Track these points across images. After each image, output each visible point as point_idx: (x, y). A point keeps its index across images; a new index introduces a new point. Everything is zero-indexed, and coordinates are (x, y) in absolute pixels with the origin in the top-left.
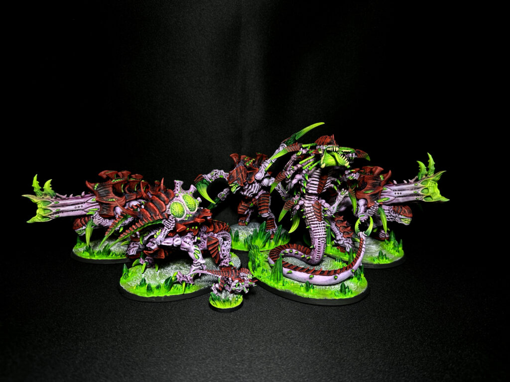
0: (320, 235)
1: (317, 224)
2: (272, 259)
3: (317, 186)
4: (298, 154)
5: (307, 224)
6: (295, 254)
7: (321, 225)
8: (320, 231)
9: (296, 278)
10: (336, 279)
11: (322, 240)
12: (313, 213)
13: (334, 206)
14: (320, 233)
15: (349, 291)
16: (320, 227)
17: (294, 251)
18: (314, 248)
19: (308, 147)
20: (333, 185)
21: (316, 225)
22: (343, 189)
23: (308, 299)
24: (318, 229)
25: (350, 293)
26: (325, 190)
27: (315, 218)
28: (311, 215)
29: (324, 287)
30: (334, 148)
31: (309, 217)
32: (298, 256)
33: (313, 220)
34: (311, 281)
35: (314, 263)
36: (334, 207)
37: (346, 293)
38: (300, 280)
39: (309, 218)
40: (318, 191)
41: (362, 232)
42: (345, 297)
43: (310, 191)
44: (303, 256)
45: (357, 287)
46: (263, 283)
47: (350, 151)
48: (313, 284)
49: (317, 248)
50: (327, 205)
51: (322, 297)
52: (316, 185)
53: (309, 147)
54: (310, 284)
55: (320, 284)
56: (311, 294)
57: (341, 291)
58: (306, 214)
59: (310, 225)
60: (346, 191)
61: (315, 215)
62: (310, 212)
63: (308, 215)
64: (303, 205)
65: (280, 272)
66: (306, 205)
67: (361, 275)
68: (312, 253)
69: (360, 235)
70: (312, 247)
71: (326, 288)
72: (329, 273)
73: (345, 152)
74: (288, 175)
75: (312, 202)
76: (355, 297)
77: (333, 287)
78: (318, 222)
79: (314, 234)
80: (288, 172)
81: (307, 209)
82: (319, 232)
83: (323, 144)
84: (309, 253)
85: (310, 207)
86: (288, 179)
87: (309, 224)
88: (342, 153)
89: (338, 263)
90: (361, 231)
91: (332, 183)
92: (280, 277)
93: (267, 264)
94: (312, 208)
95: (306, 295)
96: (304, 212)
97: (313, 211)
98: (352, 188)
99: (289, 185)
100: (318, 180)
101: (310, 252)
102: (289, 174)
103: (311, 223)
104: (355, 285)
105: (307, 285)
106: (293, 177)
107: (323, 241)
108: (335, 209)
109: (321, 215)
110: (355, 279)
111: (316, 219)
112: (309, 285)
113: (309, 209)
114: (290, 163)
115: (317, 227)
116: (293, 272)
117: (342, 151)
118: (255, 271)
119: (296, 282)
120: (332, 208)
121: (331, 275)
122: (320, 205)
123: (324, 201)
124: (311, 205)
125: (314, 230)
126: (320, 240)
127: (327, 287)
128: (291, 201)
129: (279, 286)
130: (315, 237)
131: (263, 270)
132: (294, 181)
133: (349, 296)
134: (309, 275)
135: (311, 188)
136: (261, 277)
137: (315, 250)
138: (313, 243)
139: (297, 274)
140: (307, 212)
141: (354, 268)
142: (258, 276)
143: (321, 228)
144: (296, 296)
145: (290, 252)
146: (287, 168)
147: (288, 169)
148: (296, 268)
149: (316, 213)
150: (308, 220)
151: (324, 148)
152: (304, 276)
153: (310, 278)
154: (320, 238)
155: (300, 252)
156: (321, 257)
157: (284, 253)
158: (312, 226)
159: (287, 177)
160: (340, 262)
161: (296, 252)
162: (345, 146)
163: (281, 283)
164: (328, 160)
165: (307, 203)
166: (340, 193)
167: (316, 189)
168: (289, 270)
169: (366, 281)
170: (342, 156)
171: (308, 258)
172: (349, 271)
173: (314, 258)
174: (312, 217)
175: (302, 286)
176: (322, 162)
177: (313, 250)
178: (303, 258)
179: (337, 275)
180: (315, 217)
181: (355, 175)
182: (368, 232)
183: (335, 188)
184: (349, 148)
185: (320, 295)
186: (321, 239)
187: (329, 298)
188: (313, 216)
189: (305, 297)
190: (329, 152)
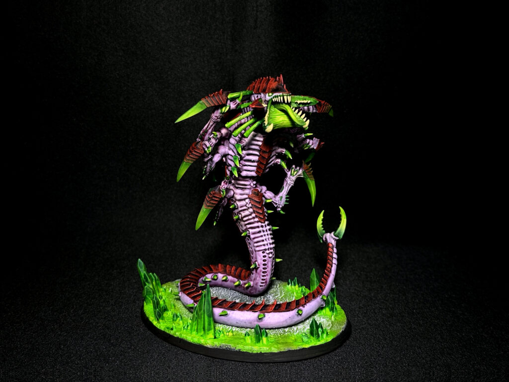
0: (264, 245)
1: (258, 227)
2: (188, 295)
3: (256, 164)
4: (224, 109)
5: (240, 228)
6: (223, 281)
7: (264, 229)
8: (264, 238)
9: (234, 323)
10: (301, 315)
11: (269, 254)
12: (251, 210)
13: (281, 194)
14: (265, 242)
15: (323, 332)
16: (264, 231)
17: (220, 276)
18: (256, 268)
19: (238, 97)
20: (279, 160)
21: (257, 230)
22: (294, 166)
23: (261, 354)
24: (262, 236)
25: (325, 335)
26: (268, 170)
27: (254, 218)
28: (247, 213)
29: (281, 331)
30: (285, 97)
31: (245, 216)
32: (228, 283)
33: (252, 221)
34: (262, 324)
35: (257, 293)
36: (282, 197)
37: (318, 336)
38: (243, 324)
39: (245, 219)
40: (257, 172)
41: (330, 233)
42: (318, 343)
43: (244, 174)
44: (237, 283)
45: (332, 323)
46: (178, 338)
47: (309, 102)
48: (266, 329)
49: (262, 267)
50: (269, 195)
51: (283, 348)
52: (254, 161)
53: (241, 98)
54: (261, 329)
55: (274, 326)
56: (264, 345)
57: (312, 333)
58: (239, 213)
59: (247, 230)
60: (298, 168)
61: (254, 212)
62: (245, 208)
63: (243, 214)
64: (233, 196)
65: (209, 316)
66: (238, 197)
67: (334, 304)
68: (253, 276)
69: (328, 238)
70: (253, 266)
71: (285, 332)
72: (288, 307)
73: (300, 103)
74: (208, 148)
75: (247, 191)
76: (333, 340)
77: (295, 328)
78: (260, 224)
79: (256, 245)
80: (207, 143)
81: (239, 204)
82: (263, 241)
83: (264, 91)
84: (247, 277)
85: (244, 199)
86: (208, 155)
87: (245, 228)
88: (295, 106)
89: (293, 287)
90: (327, 232)
91: (277, 157)
92: (209, 324)
93: (179, 305)
94: (247, 201)
95: (257, 348)
96: (235, 208)
97: (250, 205)
98: (308, 164)
99: (209, 165)
100: (258, 153)
101: (249, 275)
102: (209, 145)
103: (248, 226)
104: (328, 321)
105: (256, 332)
106: (215, 150)
107: (271, 255)
108: (284, 199)
109: (263, 211)
110: (327, 311)
111: (256, 219)
112: (260, 332)
113: (243, 203)
114: (209, 125)
115: (260, 232)
116: (229, 312)
117: (296, 103)
118: (161, 321)
119: (234, 329)
120: (278, 198)
121: (292, 310)
122: (260, 195)
123: (264, 188)
124: (247, 196)
125: (254, 238)
126: (265, 254)
127: (287, 330)
128: (217, 191)
129: (208, 341)
130: (257, 249)
131: (175, 316)
132: (217, 158)
133: (325, 339)
134: (256, 314)
135: (245, 168)
136: (172, 329)
137: (258, 270)
138: (253, 260)
139: (237, 315)
140: (240, 209)
141: (324, 292)
142: (168, 328)
143: (266, 233)
144: (239, 353)
145: (213, 279)
146: (204, 135)
147: (207, 137)
148: (233, 306)
149: (255, 209)
150: (242, 223)
151: (268, 98)
152: (248, 316)
153: (260, 319)
154: (266, 250)
155: (230, 278)
156: (268, 281)
157: (205, 282)
158: (251, 231)
159: (205, 152)
160: (295, 285)
161: (224, 278)
162: (300, 94)
163: (211, 335)
164: (276, 119)
165: (238, 194)
166: (289, 173)
167: (255, 168)
168: (222, 310)
169: (343, 312)
170: (297, 111)
171: (247, 285)
172: (319, 299)
173: (257, 284)
174: (250, 217)
175: (247, 334)
176: (266, 123)
177: (254, 272)
178: (236, 286)
179: (301, 308)
180: (254, 215)
181: (311, 141)
182: (339, 233)
183: (284, 165)
184: (307, 97)
185: (279, 346)
186: (268, 252)
187: (295, 347)
188: (250, 215)
189: (255, 352)
190: (275, 104)
